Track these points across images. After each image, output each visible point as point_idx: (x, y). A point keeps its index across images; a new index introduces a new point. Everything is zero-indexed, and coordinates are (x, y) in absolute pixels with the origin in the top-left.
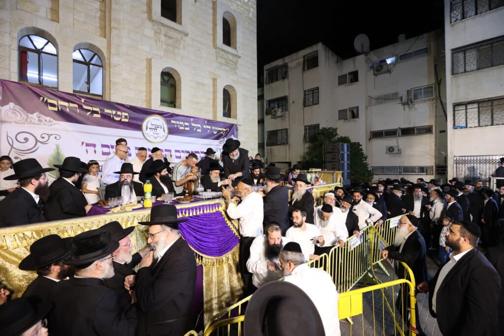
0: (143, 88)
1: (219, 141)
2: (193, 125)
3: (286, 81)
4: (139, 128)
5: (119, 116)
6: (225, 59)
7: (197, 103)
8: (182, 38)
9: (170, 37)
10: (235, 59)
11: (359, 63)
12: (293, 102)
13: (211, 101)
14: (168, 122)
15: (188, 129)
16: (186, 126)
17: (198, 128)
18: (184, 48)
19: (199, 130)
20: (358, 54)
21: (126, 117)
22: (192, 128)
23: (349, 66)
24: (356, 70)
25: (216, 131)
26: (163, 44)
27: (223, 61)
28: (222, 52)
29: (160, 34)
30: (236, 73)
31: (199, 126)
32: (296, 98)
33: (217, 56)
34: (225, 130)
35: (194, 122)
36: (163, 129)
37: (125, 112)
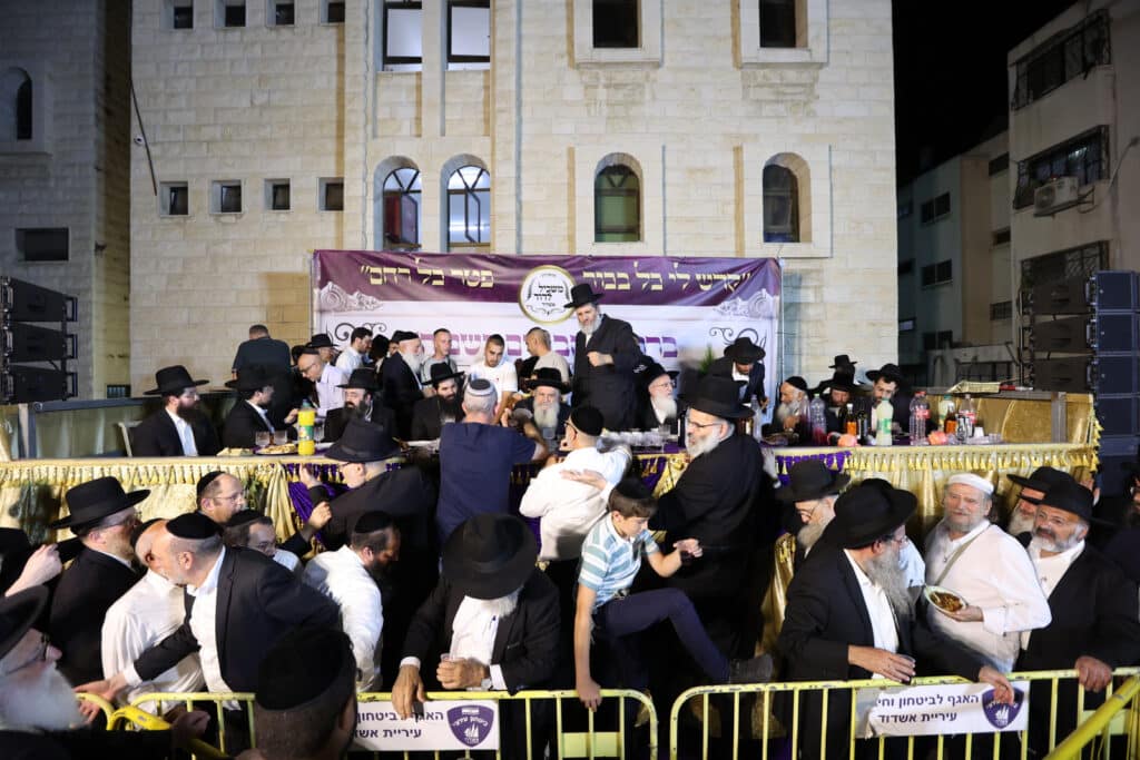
0: (563, 212)
1: (718, 307)
2: (639, 275)
4: (513, 296)
5: (475, 278)
6: (771, 86)
8: (647, 77)
9: (618, 86)
10: (805, 77)
12: (1133, 142)
13: (731, 209)
15: (627, 287)
16: (623, 281)
17: (655, 281)
18: (654, 98)
19: (655, 287)
21: (488, 278)
22: (636, 282)
25: (707, 282)
26: (604, 107)
27: (766, 94)
28: (762, 72)
29: (596, 87)
30: (811, 114)
31: (656, 276)
33: (746, 88)
34: (738, 277)
35: (641, 269)
36: (564, 292)
37: (486, 269)
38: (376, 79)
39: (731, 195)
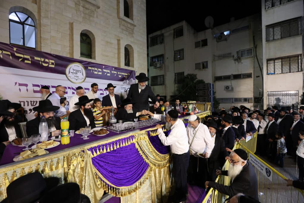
0: (67, 44)
1: (123, 82)
2: (104, 70)
3: (163, 45)
5: (46, 63)
6: (125, 26)
7: (107, 56)
8: (95, 10)
9: (86, 8)
10: (132, 27)
11: (208, 34)
12: (167, 58)
13: (116, 55)
14: (86, 68)
15: (100, 73)
16: (100, 71)
17: (108, 73)
18: (97, 17)
19: (109, 75)
20: (207, 28)
21: (52, 64)
22: (103, 72)
23: (201, 36)
24: (206, 38)
25: (120, 75)
26: (82, 13)
27: (124, 28)
28: (123, 22)
29: (79, 5)
30: (133, 37)
31: (109, 71)
32: (169, 56)
33: (120, 24)
34: (127, 74)
35: (105, 68)
36: (81, 73)
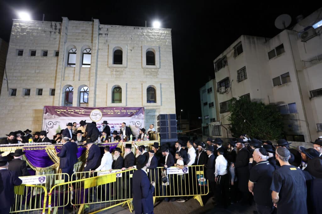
1: (131, 117)
2: (115, 111)
3: (226, 67)
4: (89, 115)
5: (81, 112)
6: (149, 72)
8: (124, 70)
9: (117, 71)
10: (156, 70)
11: (283, 38)
14: (102, 112)
15: (113, 113)
16: (112, 112)
17: (119, 112)
18: (125, 74)
19: (119, 113)
21: (83, 112)
22: (114, 112)
23: (275, 43)
24: (281, 44)
25: (129, 112)
26: (115, 75)
27: (148, 73)
28: (147, 69)
29: (113, 71)
30: (157, 78)
31: (119, 111)
32: (234, 77)
33: (144, 72)
34: (136, 111)
36: (99, 115)
37: (83, 110)
38: (65, 68)
39: (141, 93)
